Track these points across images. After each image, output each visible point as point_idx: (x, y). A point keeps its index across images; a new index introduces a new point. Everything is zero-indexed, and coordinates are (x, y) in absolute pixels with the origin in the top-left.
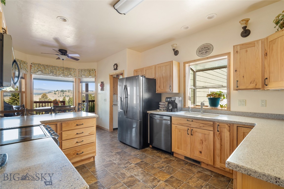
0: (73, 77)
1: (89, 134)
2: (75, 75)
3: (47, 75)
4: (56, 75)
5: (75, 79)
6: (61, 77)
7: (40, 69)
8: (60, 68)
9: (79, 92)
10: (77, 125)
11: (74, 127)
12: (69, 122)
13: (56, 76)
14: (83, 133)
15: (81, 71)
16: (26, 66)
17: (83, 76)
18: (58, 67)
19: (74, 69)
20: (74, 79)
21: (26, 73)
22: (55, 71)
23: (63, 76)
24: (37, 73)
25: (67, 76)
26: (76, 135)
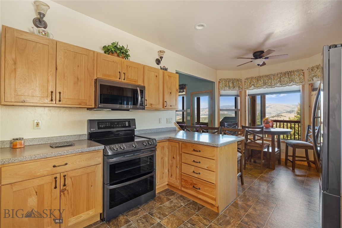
0: (298, 84)
2: (301, 80)
3: (259, 89)
4: (271, 86)
5: (303, 86)
6: (277, 87)
7: (252, 83)
8: (276, 75)
9: (310, 106)
10: (194, 150)
12: (187, 144)
13: (272, 88)
14: (200, 162)
15: (312, 70)
16: (240, 83)
17: (314, 78)
18: (274, 75)
19: (298, 71)
20: (301, 86)
21: (241, 91)
22: (270, 81)
23: (281, 85)
24: (251, 88)
25: (286, 84)
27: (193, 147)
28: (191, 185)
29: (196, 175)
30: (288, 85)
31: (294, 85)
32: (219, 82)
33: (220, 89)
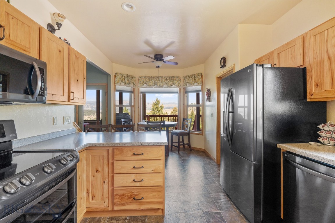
0: (177, 87)
1: (153, 172)
2: (179, 84)
3: (151, 87)
4: (160, 86)
5: (180, 89)
6: (164, 87)
7: (145, 82)
8: (163, 77)
9: (184, 104)
10: (134, 154)
11: (130, 156)
12: (123, 149)
13: (160, 88)
14: (143, 167)
15: (186, 78)
16: (134, 80)
17: (187, 84)
18: (162, 78)
19: (177, 77)
20: (179, 89)
21: (134, 87)
22: (159, 82)
23: (166, 87)
24: (144, 86)
25: (170, 86)
26: (132, 169)
27: (133, 151)
28: (130, 198)
29: (138, 184)
30: (172, 87)
31: (175, 87)
32: (115, 76)
33: (116, 84)
